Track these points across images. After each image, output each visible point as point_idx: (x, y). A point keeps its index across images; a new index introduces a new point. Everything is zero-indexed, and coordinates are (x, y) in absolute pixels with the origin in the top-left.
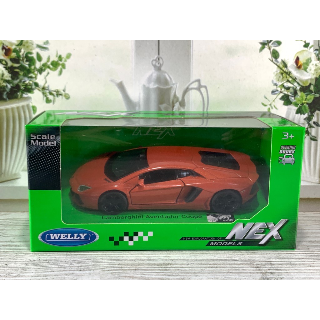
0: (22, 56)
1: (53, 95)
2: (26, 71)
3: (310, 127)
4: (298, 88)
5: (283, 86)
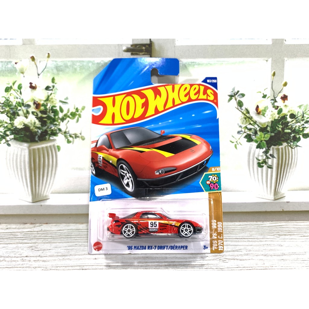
0: (49, 109)
1: (72, 137)
2: (52, 120)
3: (267, 158)
4: (258, 129)
5: (246, 127)
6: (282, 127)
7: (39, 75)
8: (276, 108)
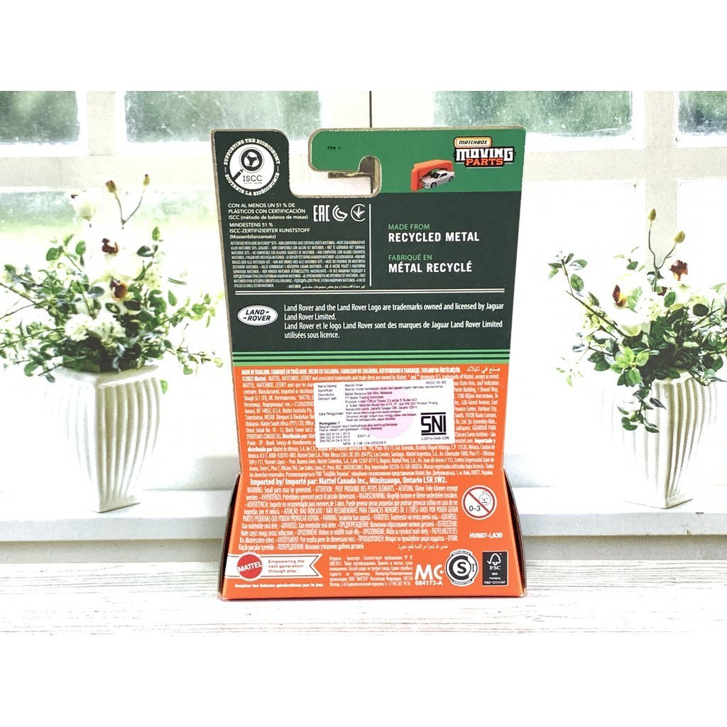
0: (143, 298)
1: (196, 360)
2: (150, 322)
3: (645, 409)
4: (620, 340)
5: (594, 337)
6: (676, 335)
7: (123, 222)
8: (662, 291)
